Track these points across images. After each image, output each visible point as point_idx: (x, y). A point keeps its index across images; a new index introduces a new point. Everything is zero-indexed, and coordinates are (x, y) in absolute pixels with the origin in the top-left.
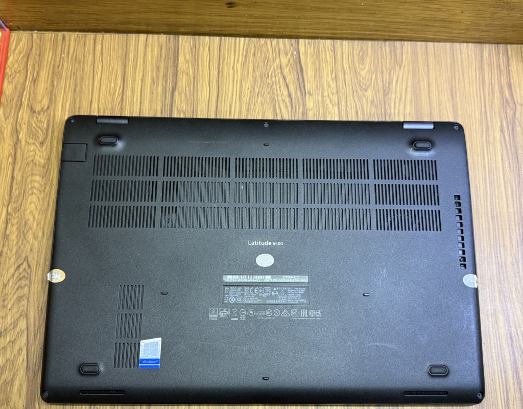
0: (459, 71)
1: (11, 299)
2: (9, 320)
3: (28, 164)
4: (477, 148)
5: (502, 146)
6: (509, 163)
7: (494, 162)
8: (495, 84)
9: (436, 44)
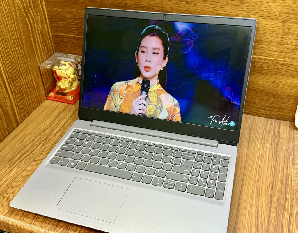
0: (255, 124)
4: (257, 148)
5: (270, 149)
6: (272, 155)
7: (265, 153)
8: (271, 130)
9: (247, 115)
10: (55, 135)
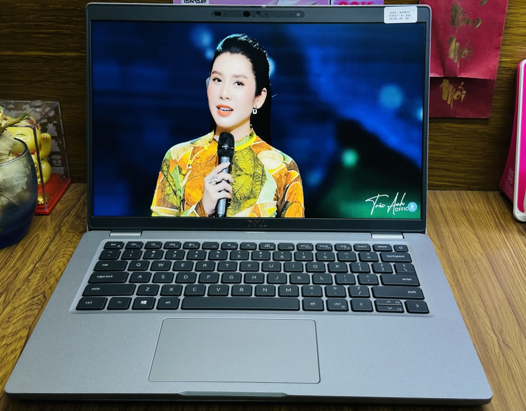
1: (17, 317)
2: (10, 330)
3: (65, 242)
10: (27, 280)
